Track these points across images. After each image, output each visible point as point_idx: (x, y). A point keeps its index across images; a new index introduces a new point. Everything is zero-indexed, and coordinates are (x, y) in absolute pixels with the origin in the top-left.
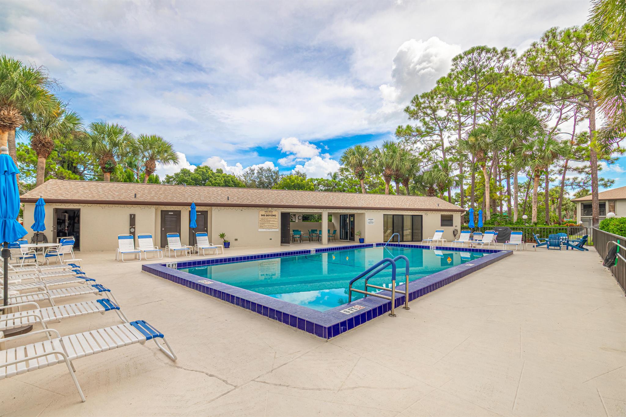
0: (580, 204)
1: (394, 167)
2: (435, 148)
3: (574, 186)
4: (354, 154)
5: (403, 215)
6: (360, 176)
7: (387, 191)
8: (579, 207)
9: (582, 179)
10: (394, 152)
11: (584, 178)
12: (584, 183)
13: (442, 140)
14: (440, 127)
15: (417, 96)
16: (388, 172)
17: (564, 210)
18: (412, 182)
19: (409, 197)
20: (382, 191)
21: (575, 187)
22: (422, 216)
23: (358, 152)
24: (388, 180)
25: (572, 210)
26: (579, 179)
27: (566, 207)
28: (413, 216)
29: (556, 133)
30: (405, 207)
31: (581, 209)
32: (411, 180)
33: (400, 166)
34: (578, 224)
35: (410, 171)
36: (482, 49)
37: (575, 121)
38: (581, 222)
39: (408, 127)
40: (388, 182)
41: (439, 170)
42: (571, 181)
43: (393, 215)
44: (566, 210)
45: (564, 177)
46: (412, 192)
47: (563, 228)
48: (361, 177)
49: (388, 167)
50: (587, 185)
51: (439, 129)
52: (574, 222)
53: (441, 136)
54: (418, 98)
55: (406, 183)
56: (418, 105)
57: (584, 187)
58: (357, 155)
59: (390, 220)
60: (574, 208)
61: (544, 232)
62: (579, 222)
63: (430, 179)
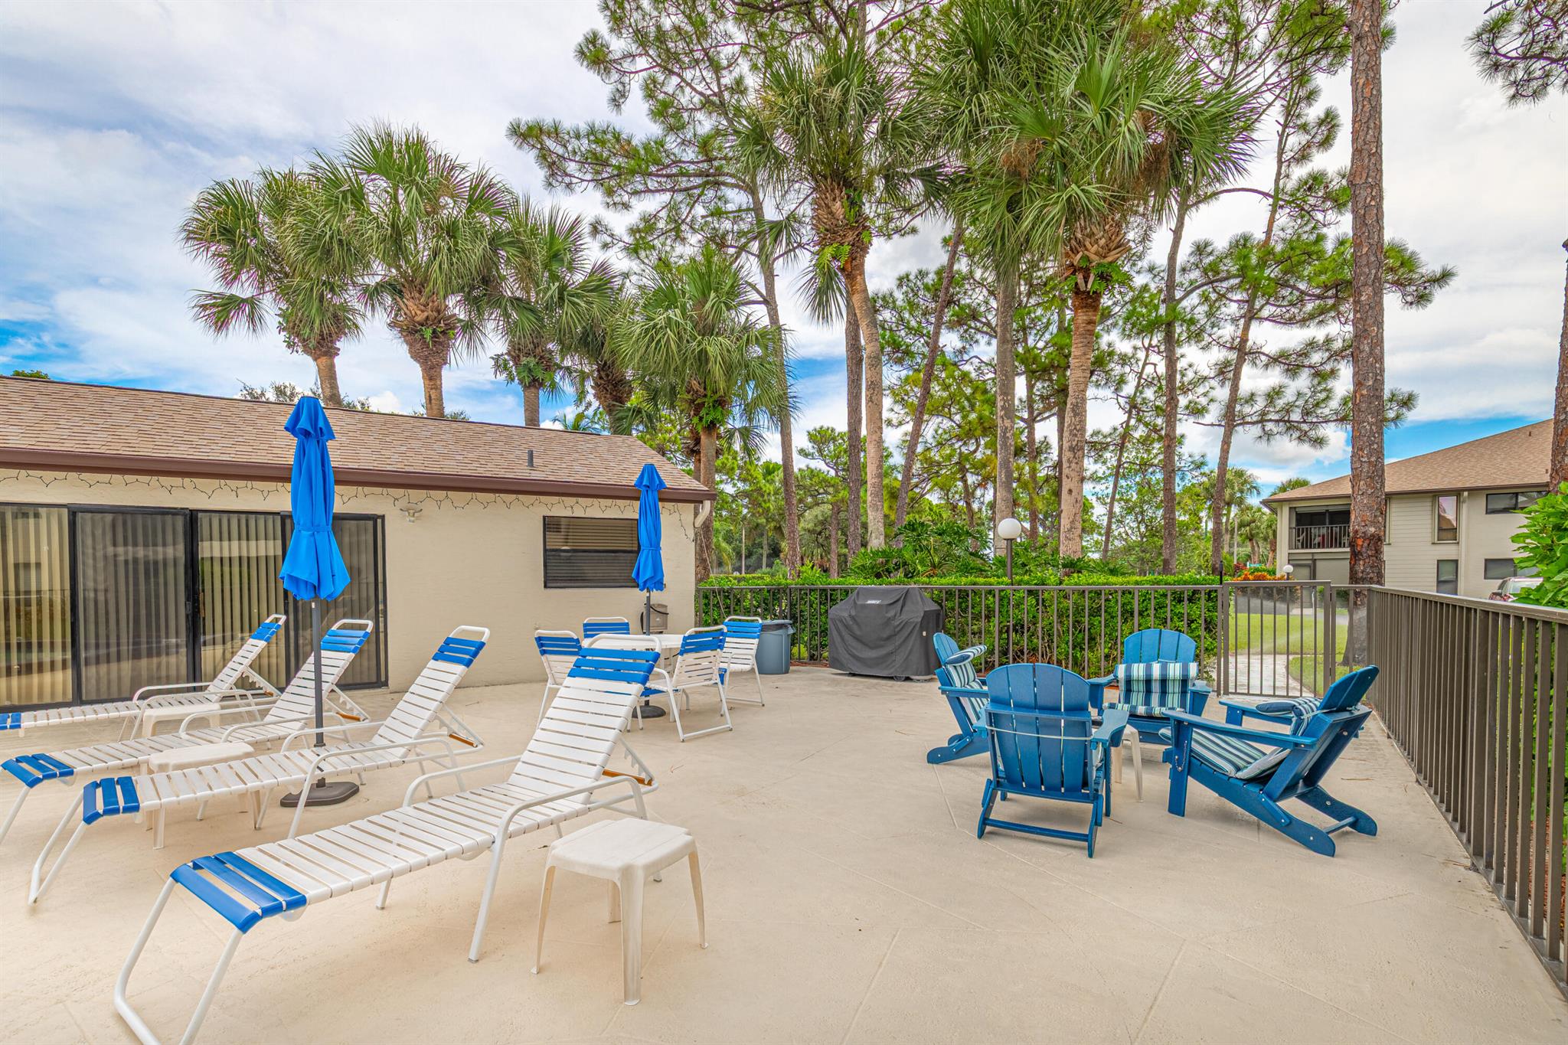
0: (1286, 510)
3: (1269, 426)
5: (192, 518)
8: (1284, 524)
9: (1299, 394)
11: (1306, 391)
12: (1306, 413)
17: (1247, 537)
21: (1275, 430)
25: (1265, 539)
26: (1289, 396)
27: (1251, 530)
29: (1210, 190)
31: (1290, 528)
34: (1278, 575)
37: (1280, 162)
38: (1289, 568)
42: (1260, 404)
43: (74, 512)
44: (1251, 540)
45: (1235, 388)
47: (1195, 592)
50: (1315, 420)
52: (1269, 572)
57: (1305, 427)
60: (1271, 533)
61: (1095, 612)
62: (1284, 568)
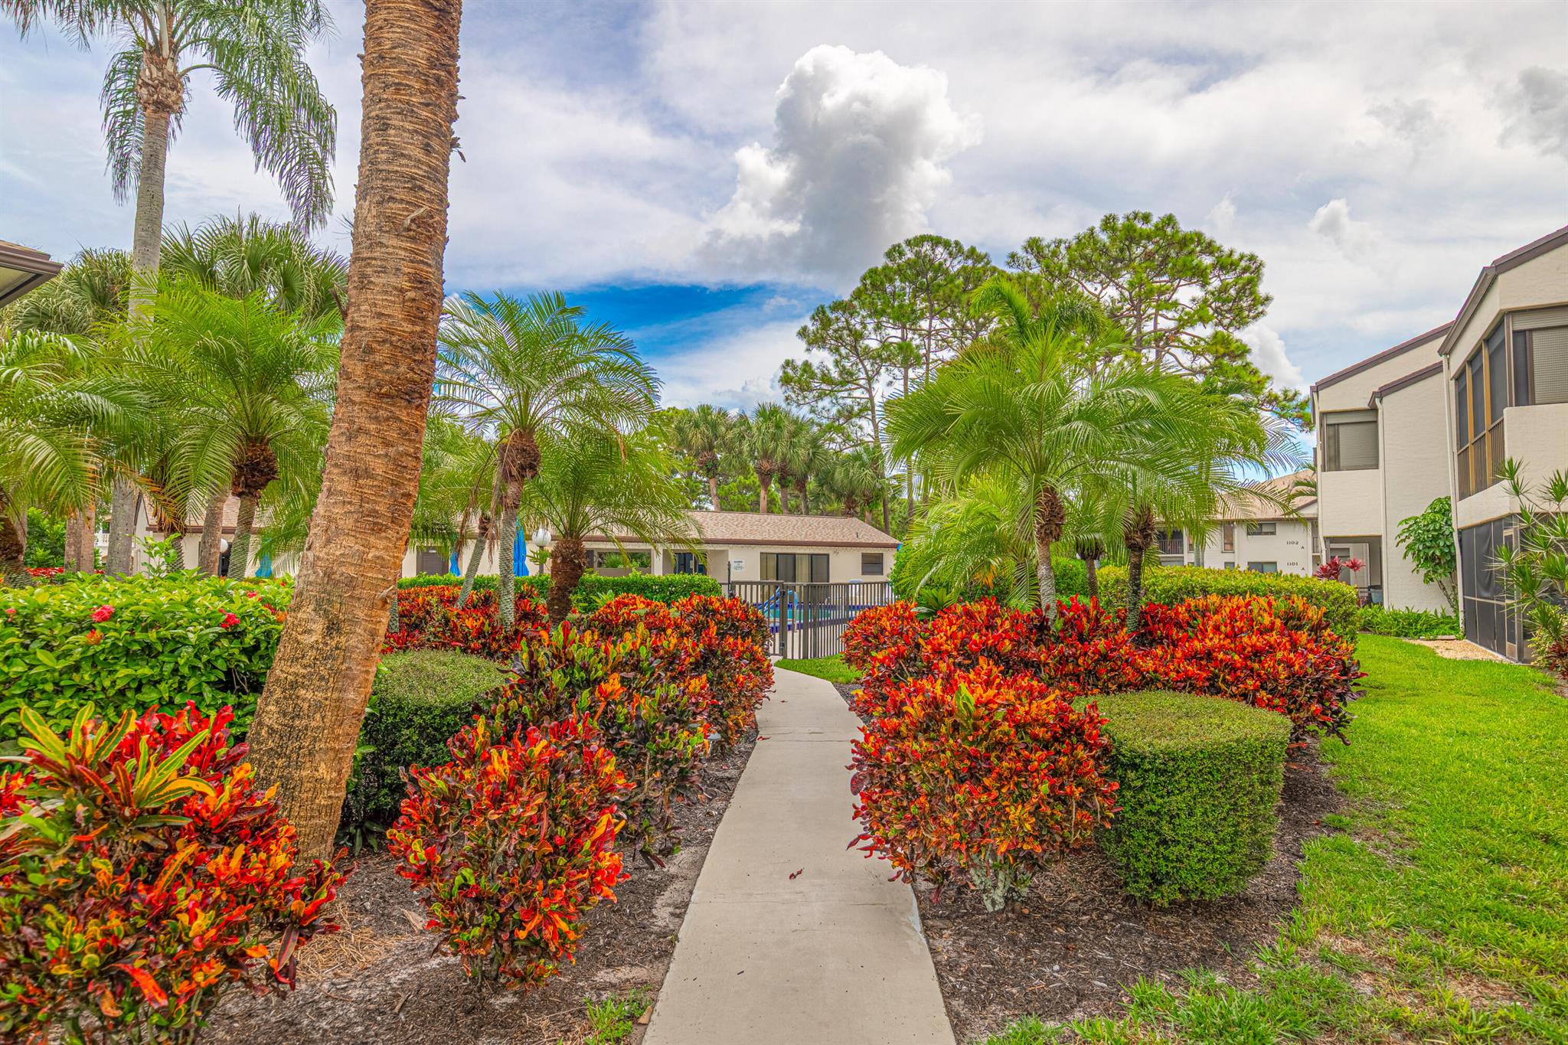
1: (778, 456)
2: (859, 415)
4: (697, 426)
5: (794, 555)
6: (709, 470)
7: (763, 504)
10: (778, 427)
13: (871, 398)
14: (866, 372)
15: (822, 307)
16: (766, 465)
18: (812, 484)
19: (807, 519)
20: (755, 507)
22: (828, 555)
23: (706, 421)
24: (765, 481)
28: (811, 555)
30: (798, 539)
32: (811, 478)
33: (789, 456)
35: (809, 464)
36: (936, 241)
39: (807, 365)
40: (765, 484)
41: (863, 465)
43: (777, 554)
46: (814, 506)
48: (711, 473)
49: (767, 455)
51: (864, 376)
53: (869, 390)
54: (824, 312)
55: (801, 484)
56: (826, 323)
58: (703, 428)
59: (772, 564)
63: (846, 481)
